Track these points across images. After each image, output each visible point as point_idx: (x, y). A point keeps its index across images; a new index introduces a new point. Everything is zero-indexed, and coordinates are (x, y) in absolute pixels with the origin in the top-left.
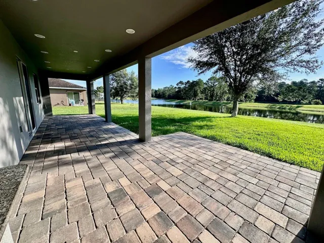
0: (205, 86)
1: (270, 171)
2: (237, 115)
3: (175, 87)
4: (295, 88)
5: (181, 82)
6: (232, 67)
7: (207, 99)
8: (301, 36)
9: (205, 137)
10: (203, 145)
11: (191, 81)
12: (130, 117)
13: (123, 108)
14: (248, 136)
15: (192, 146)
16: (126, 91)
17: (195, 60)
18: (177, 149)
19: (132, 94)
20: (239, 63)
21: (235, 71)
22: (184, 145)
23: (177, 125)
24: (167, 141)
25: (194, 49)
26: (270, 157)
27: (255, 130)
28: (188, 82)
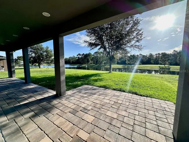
0: (93, 56)
1: (140, 103)
2: (112, 72)
3: (76, 57)
4: (132, 57)
5: (79, 54)
6: (107, 47)
7: (94, 64)
8: (135, 34)
9: (101, 87)
10: (101, 93)
11: (85, 54)
12: (47, 78)
13: (41, 71)
14: (121, 83)
15: (95, 94)
16: (42, 60)
17: (88, 42)
18: (86, 98)
19: (47, 62)
20: (110, 45)
21: (109, 48)
22: (89, 94)
23: (82, 81)
24: (77, 93)
25: (87, 36)
26: (137, 95)
27: (123, 79)
28: (83, 54)
